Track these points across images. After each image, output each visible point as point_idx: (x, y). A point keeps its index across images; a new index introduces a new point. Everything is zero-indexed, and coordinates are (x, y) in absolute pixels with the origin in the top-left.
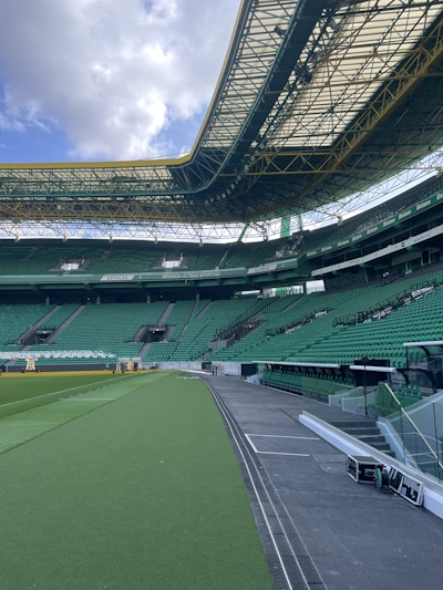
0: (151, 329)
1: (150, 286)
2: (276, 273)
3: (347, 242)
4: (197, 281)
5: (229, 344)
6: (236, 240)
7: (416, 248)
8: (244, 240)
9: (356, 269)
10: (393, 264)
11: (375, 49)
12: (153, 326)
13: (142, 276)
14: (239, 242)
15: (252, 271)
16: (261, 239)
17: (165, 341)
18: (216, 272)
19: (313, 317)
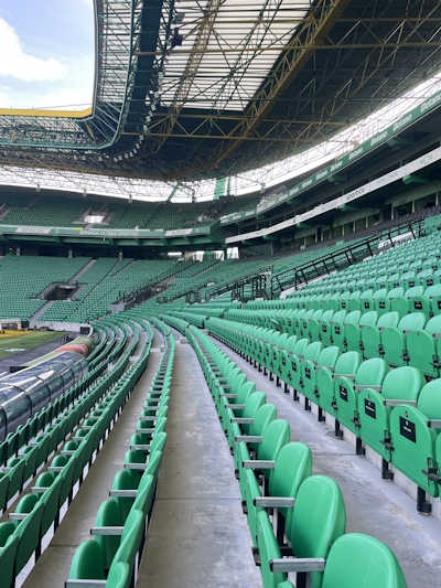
0: (61, 286)
1: (68, 241)
2: (191, 238)
3: (253, 212)
4: (116, 240)
5: (126, 308)
6: (165, 199)
7: (304, 226)
8: (173, 200)
9: (259, 240)
10: (296, 238)
11: (261, 15)
12: (64, 283)
13: (59, 230)
14: (168, 201)
15: (169, 233)
16: (190, 200)
17: (69, 300)
18: (136, 232)
19: (205, 286)
